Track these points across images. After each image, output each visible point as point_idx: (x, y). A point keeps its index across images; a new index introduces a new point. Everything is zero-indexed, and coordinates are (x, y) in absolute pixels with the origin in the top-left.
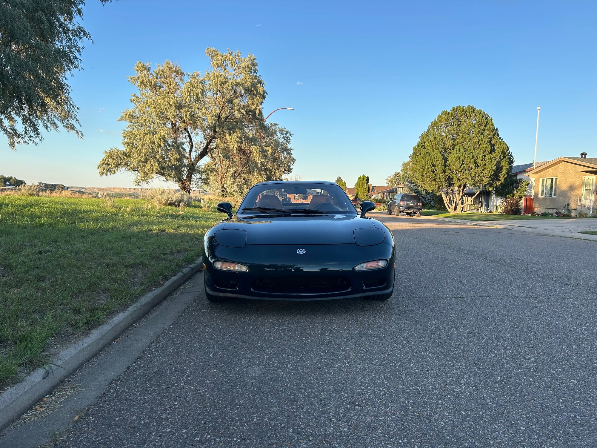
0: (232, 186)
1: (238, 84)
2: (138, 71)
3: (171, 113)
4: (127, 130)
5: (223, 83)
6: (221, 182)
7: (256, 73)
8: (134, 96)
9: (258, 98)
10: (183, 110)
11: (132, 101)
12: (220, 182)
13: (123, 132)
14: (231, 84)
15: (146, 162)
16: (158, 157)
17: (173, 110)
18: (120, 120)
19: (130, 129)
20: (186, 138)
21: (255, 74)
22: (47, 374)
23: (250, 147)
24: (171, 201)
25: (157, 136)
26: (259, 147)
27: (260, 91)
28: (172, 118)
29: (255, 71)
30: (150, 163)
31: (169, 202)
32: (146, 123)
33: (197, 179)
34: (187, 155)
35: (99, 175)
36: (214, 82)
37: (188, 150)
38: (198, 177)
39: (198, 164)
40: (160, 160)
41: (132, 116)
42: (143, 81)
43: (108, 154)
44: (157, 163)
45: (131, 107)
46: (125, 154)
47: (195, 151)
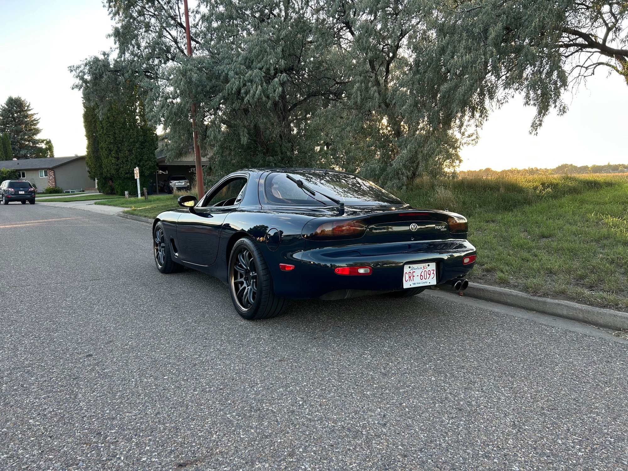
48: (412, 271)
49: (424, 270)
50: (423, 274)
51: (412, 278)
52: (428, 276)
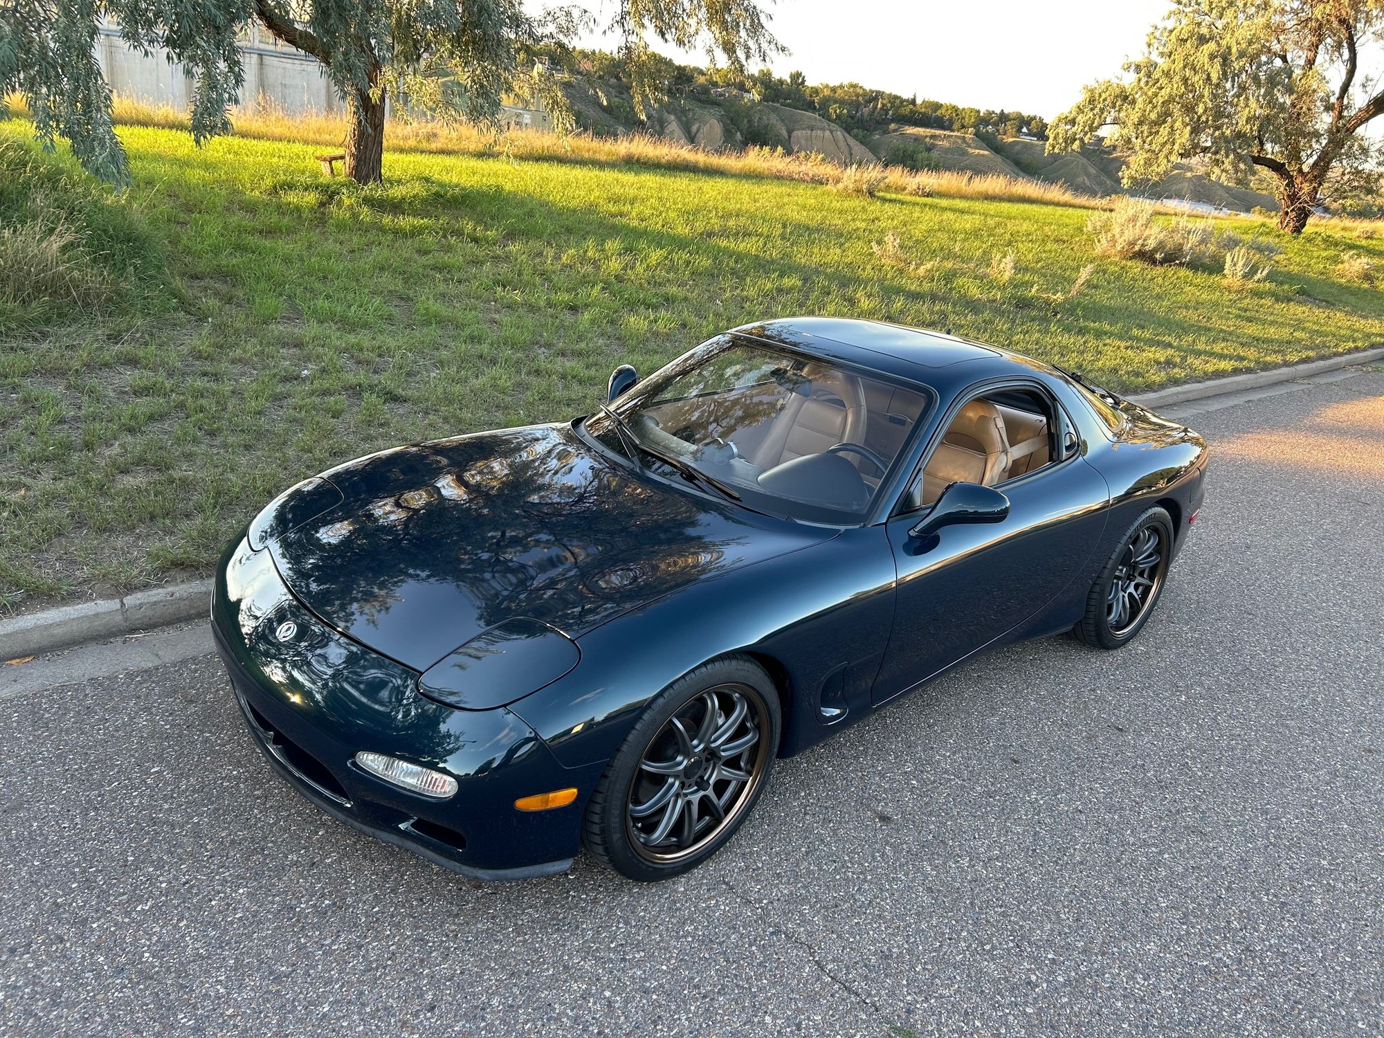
4: (1160, 26)
13: (1152, 30)
15: (1164, 122)
19: (1170, 24)
24: (1143, 245)
30: (1172, 127)
31: (1137, 248)
34: (1333, 100)
39: (1360, 131)
40: (1204, 118)
43: (1088, 95)
44: (1189, 128)
46: (1124, 95)
47: (1364, 86)
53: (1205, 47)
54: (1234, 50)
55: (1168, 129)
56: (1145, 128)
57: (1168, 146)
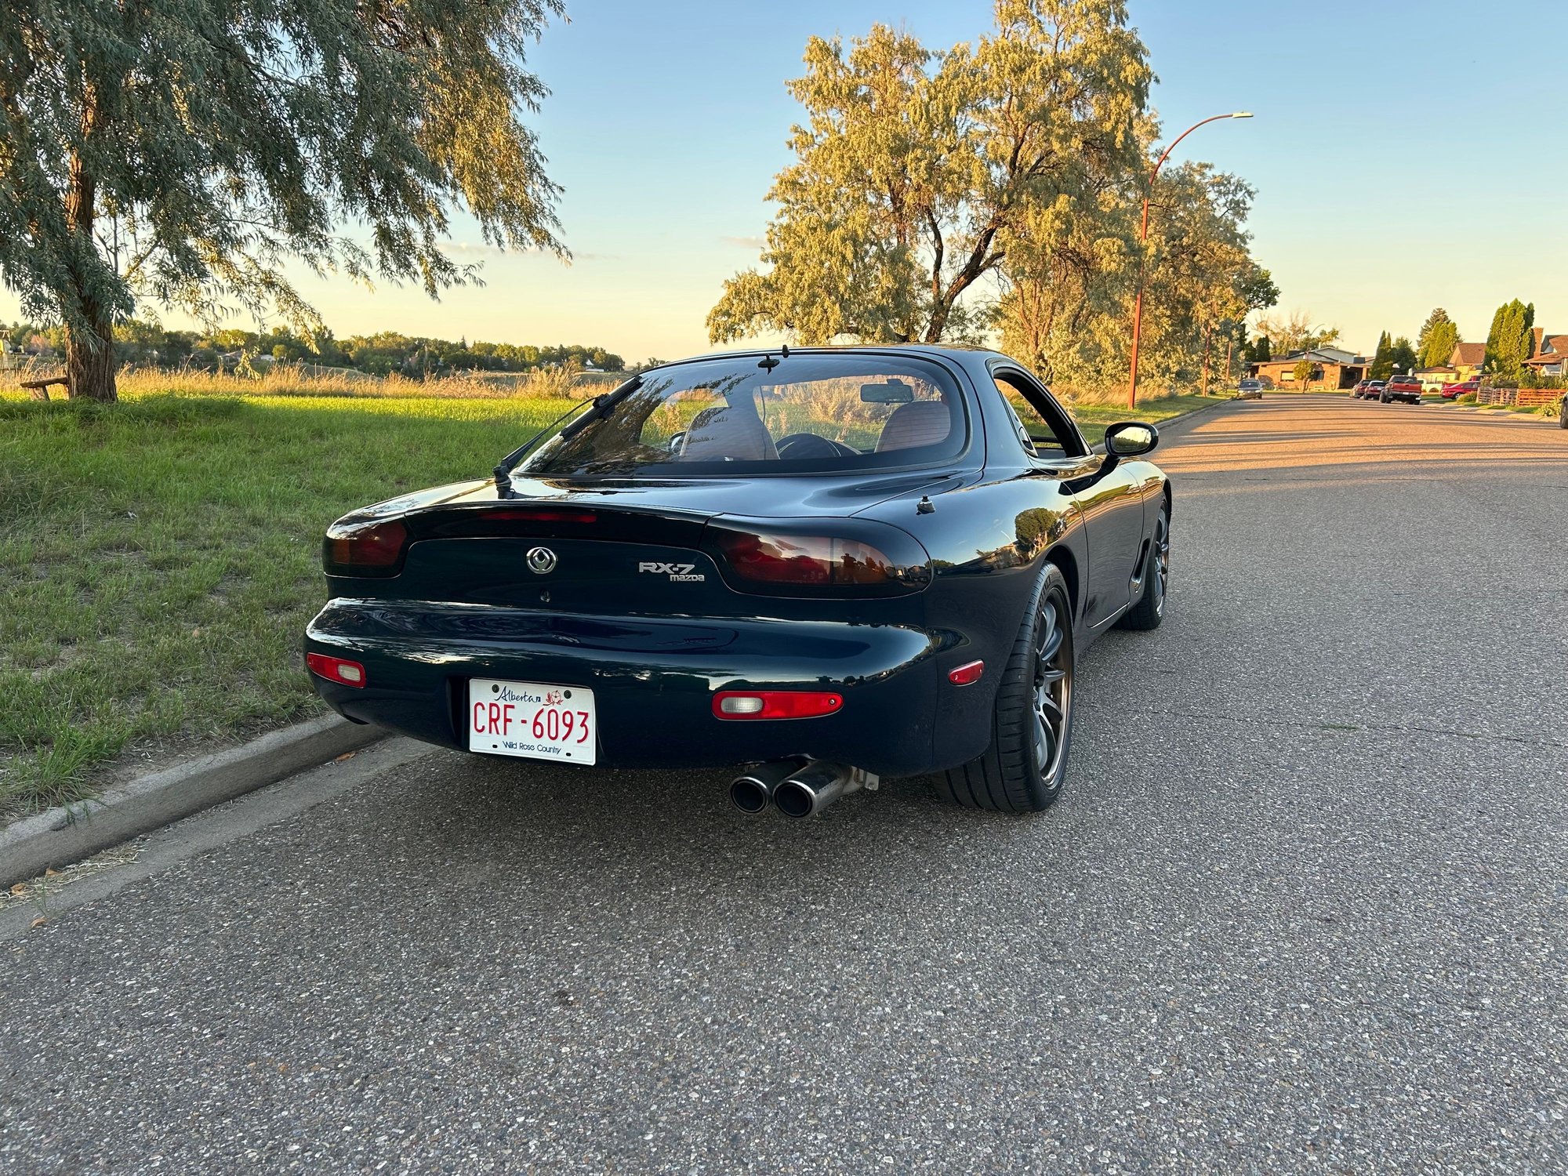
0: (1064, 353)
1: (1060, 66)
2: (812, 61)
3: (879, 169)
5: (1019, 70)
6: (1037, 345)
7: (1123, 24)
8: (796, 132)
9: (1121, 97)
10: (911, 156)
11: (791, 147)
12: (1032, 346)
13: (770, 227)
14: (1042, 68)
15: (813, 303)
16: (842, 288)
17: (883, 159)
18: (769, 198)
19: (785, 220)
20: (925, 231)
21: (1121, 26)
22: (71, 820)
23: (1091, 244)
25: (838, 233)
26: (1119, 242)
27: (1126, 78)
28: (881, 181)
29: (1121, 17)
30: (822, 306)
32: (819, 199)
33: (953, 340)
34: (930, 277)
35: (709, 340)
36: (995, 68)
37: (930, 265)
38: (957, 335)
39: (957, 301)
40: (846, 296)
41: (794, 183)
42: (820, 87)
43: (732, 288)
44: (838, 305)
45: (793, 160)
46: (767, 285)
47: (951, 263)
48: (501, 704)
49: (551, 707)
50: (543, 719)
51: (500, 723)
52: (563, 730)
53: (836, 232)
54: (860, 232)
55: (820, 309)
56: (798, 309)
57: (824, 324)
